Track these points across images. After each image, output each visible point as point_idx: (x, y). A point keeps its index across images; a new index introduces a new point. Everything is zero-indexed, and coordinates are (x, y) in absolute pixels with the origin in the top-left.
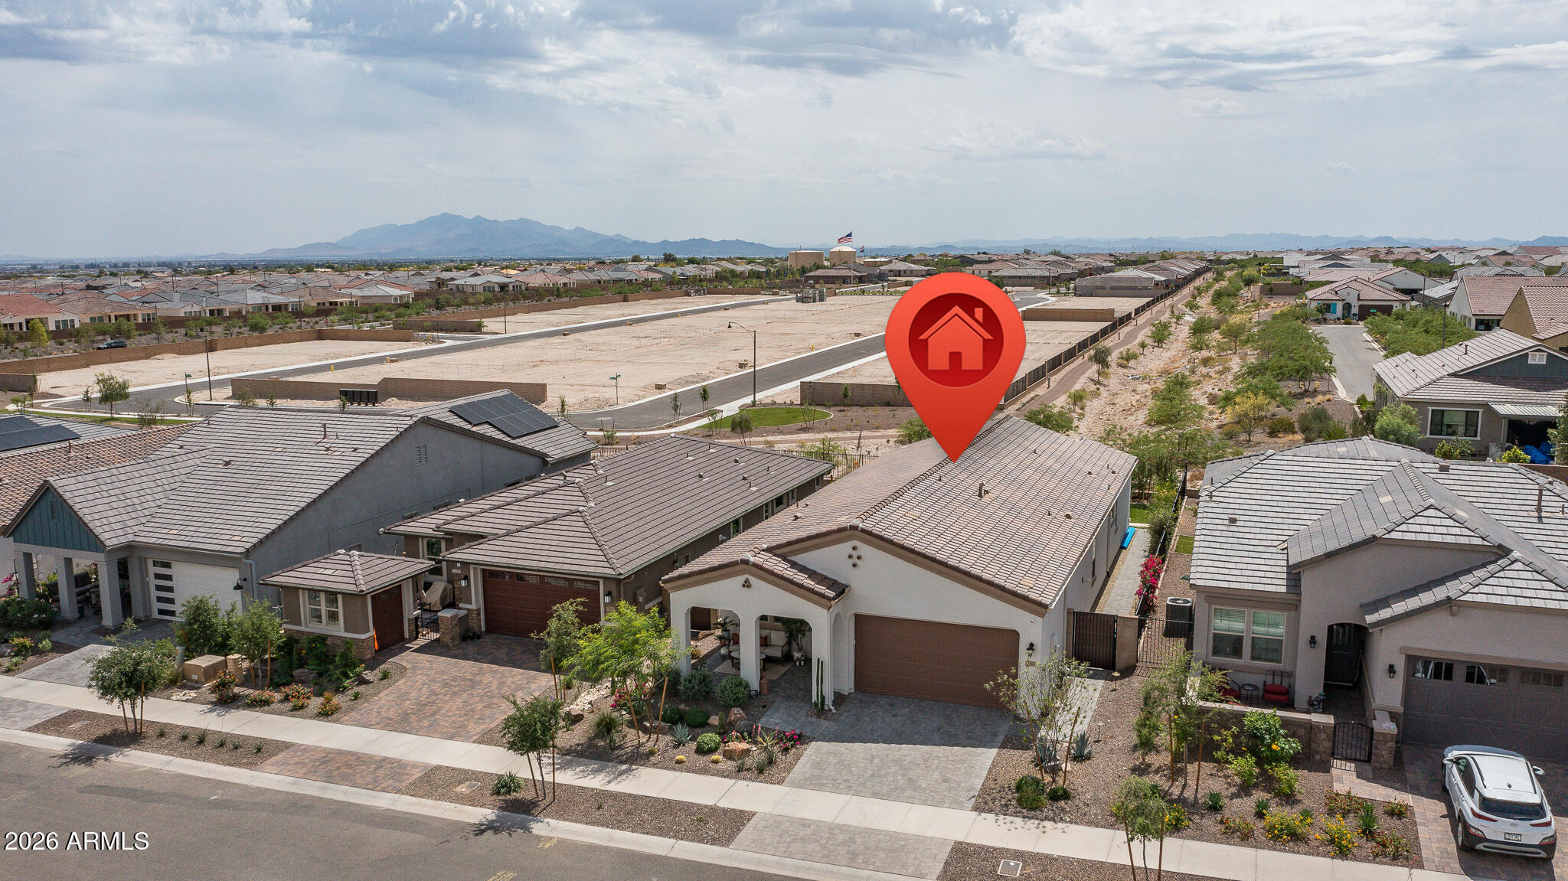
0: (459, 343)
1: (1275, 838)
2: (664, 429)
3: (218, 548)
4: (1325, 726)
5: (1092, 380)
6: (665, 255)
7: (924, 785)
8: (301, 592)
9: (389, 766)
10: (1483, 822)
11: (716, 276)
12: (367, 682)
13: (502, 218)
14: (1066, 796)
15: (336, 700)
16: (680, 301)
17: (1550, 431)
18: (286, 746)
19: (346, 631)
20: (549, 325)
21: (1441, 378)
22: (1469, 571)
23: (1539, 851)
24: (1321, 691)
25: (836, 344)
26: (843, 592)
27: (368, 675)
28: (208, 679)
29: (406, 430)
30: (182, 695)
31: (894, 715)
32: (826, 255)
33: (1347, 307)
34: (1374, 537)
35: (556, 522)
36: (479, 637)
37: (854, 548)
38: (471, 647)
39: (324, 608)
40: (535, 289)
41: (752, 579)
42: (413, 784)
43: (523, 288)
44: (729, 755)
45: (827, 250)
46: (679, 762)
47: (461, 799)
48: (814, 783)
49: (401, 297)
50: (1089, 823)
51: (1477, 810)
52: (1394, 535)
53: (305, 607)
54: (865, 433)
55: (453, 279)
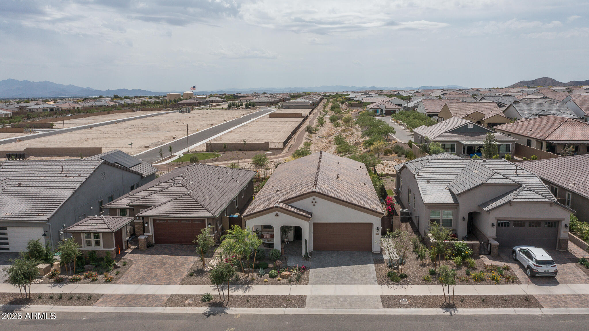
0: (45, 132)
1: (477, 281)
2: (157, 163)
3: (34, 219)
4: (477, 244)
5: (307, 139)
6: (114, 95)
7: (357, 279)
8: (82, 234)
9: (151, 297)
10: (538, 267)
11: (141, 104)
12: (119, 267)
13: (36, 81)
14: (406, 276)
15: (109, 275)
16: (132, 113)
17: (481, 149)
18: (101, 295)
19: (104, 248)
20: (81, 124)
21: (443, 133)
22: (511, 192)
23: (554, 274)
24: (466, 234)
25: (205, 128)
26: (312, 214)
27: (119, 264)
28: (45, 273)
29: (99, 166)
30: (36, 281)
31: (332, 257)
32: (182, 95)
33: (382, 111)
34: (482, 183)
35: (180, 199)
36: (153, 246)
37: (314, 199)
38: (152, 250)
39: (93, 240)
40: (65, 110)
41: (278, 213)
42: (167, 302)
43: (60, 110)
44: (283, 277)
45: (182, 93)
46: (265, 282)
47: (189, 305)
48: (319, 282)
49: (7, 114)
50: (418, 284)
51: (535, 264)
52: (488, 182)
53: (84, 239)
54: (240, 161)
55: (27, 106)
